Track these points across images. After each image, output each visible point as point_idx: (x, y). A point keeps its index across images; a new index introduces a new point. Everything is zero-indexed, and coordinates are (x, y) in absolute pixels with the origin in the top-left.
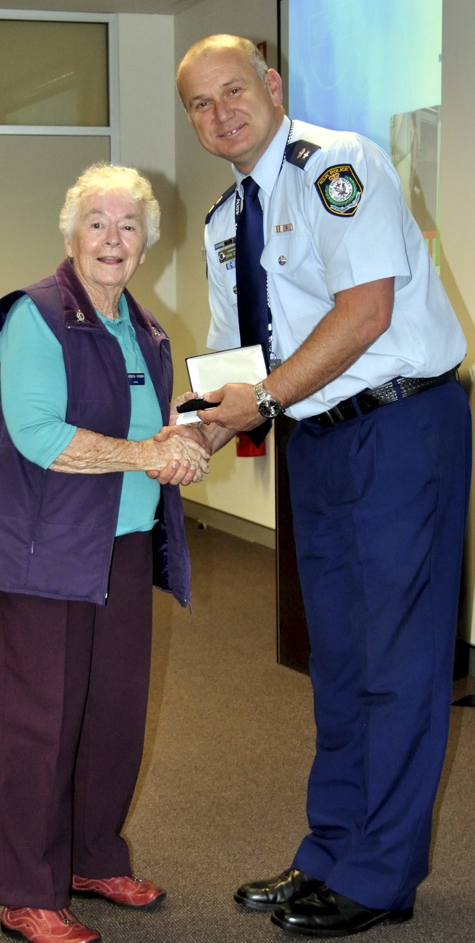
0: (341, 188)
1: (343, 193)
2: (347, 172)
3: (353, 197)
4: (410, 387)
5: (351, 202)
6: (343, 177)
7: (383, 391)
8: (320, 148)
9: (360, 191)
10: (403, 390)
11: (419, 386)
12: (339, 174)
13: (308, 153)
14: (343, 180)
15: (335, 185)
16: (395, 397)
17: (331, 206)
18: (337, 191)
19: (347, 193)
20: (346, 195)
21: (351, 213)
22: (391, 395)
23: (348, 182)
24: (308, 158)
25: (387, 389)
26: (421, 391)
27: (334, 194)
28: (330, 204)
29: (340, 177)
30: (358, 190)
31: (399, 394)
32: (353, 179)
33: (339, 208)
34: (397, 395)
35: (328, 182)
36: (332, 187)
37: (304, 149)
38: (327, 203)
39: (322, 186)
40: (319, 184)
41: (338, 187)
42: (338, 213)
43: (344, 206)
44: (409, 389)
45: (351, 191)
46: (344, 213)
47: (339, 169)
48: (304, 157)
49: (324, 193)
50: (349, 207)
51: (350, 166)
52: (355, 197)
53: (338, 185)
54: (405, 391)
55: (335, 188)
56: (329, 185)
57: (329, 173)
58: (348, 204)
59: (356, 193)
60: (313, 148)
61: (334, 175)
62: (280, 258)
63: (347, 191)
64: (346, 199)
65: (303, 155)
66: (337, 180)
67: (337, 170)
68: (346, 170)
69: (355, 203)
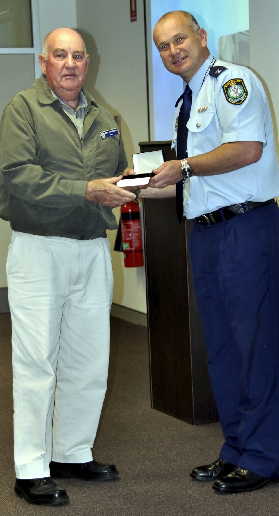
0: (236, 90)
1: (236, 93)
2: (240, 83)
3: (241, 96)
4: (251, 206)
5: (240, 98)
6: (238, 85)
7: (236, 208)
8: (227, 69)
9: (245, 93)
10: (246, 208)
11: (255, 206)
12: (235, 83)
13: (220, 71)
14: (237, 86)
15: (233, 89)
16: (243, 211)
17: (230, 98)
18: (233, 91)
19: (238, 93)
20: (238, 94)
21: (239, 103)
22: (240, 210)
23: (240, 88)
24: (220, 73)
25: (238, 207)
26: (256, 208)
27: (232, 93)
28: (229, 97)
29: (236, 85)
30: (244, 92)
31: (245, 210)
32: (243, 86)
33: (233, 100)
34: (244, 210)
35: (229, 86)
36: (231, 89)
37: (219, 69)
38: (227, 97)
39: (226, 88)
40: (225, 87)
41: (234, 90)
42: (233, 102)
43: (236, 99)
44: (250, 207)
45: (241, 92)
46: (236, 102)
48: (218, 73)
49: (227, 92)
50: (238, 100)
51: (242, 80)
52: (242, 95)
53: (235, 89)
54: (248, 208)
55: (233, 90)
56: (230, 88)
57: (230, 82)
58: (238, 98)
59: (243, 93)
60: (223, 69)
61: (233, 84)
62: (197, 124)
63: (239, 92)
64: (237, 96)
65: (218, 72)
66: (234, 86)
67: (235, 81)
68: (240, 81)
69: (242, 98)
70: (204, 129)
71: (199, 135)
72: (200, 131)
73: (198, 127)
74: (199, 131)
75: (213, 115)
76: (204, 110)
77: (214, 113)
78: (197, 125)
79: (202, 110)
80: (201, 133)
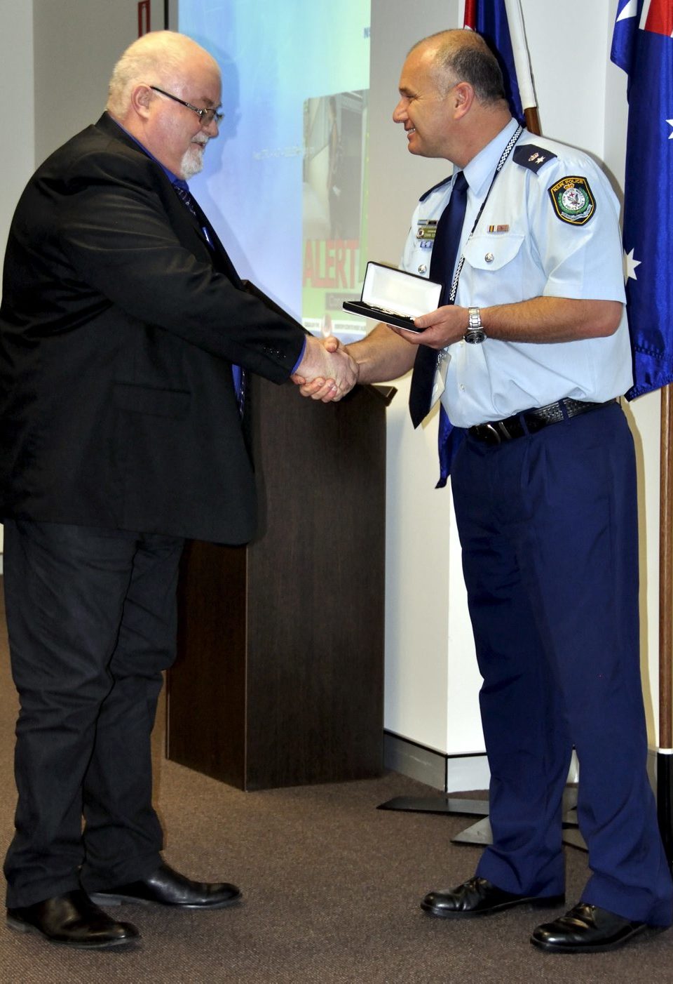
0: (574, 197)
1: (575, 203)
2: (582, 185)
3: (585, 208)
4: (576, 407)
5: (582, 213)
6: (578, 189)
7: (549, 411)
9: (592, 204)
12: (573, 185)
13: (542, 158)
14: (577, 191)
15: (568, 195)
16: (561, 416)
17: (563, 213)
18: (570, 200)
19: (578, 204)
21: (581, 222)
22: (557, 415)
23: (581, 194)
24: (542, 164)
25: (553, 409)
27: (567, 202)
28: (561, 211)
29: (574, 188)
30: (590, 203)
32: (587, 192)
33: (570, 216)
34: (564, 415)
35: (562, 190)
37: (539, 154)
38: (559, 210)
39: (555, 193)
40: (553, 191)
41: (571, 197)
42: (568, 220)
43: (575, 215)
44: (575, 410)
45: (584, 202)
46: (575, 221)
47: (574, 180)
48: (537, 162)
49: (557, 200)
50: (580, 216)
51: (585, 179)
53: (572, 195)
54: (571, 411)
55: (569, 197)
56: (563, 193)
57: (564, 182)
58: (579, 213)
59: (588, 205)
60: (549, 156)
61: (569, 185)
62: (487, 255)
63: (579, 202)
64: (577, 209)
65: (536, 160)
66: (571, 190)
67: (572, 181)
68: (581, 182)
69: (586, 214)
70: (501, 266)
71: (490, 276)
72: (494, 269)
73: (488, 260)
74: (491, 269)
75: (521, 241)
76: (503, 229)
77: (522, 237)
78: (486, 259)
79: (498, 231)
80: (493, 272)
